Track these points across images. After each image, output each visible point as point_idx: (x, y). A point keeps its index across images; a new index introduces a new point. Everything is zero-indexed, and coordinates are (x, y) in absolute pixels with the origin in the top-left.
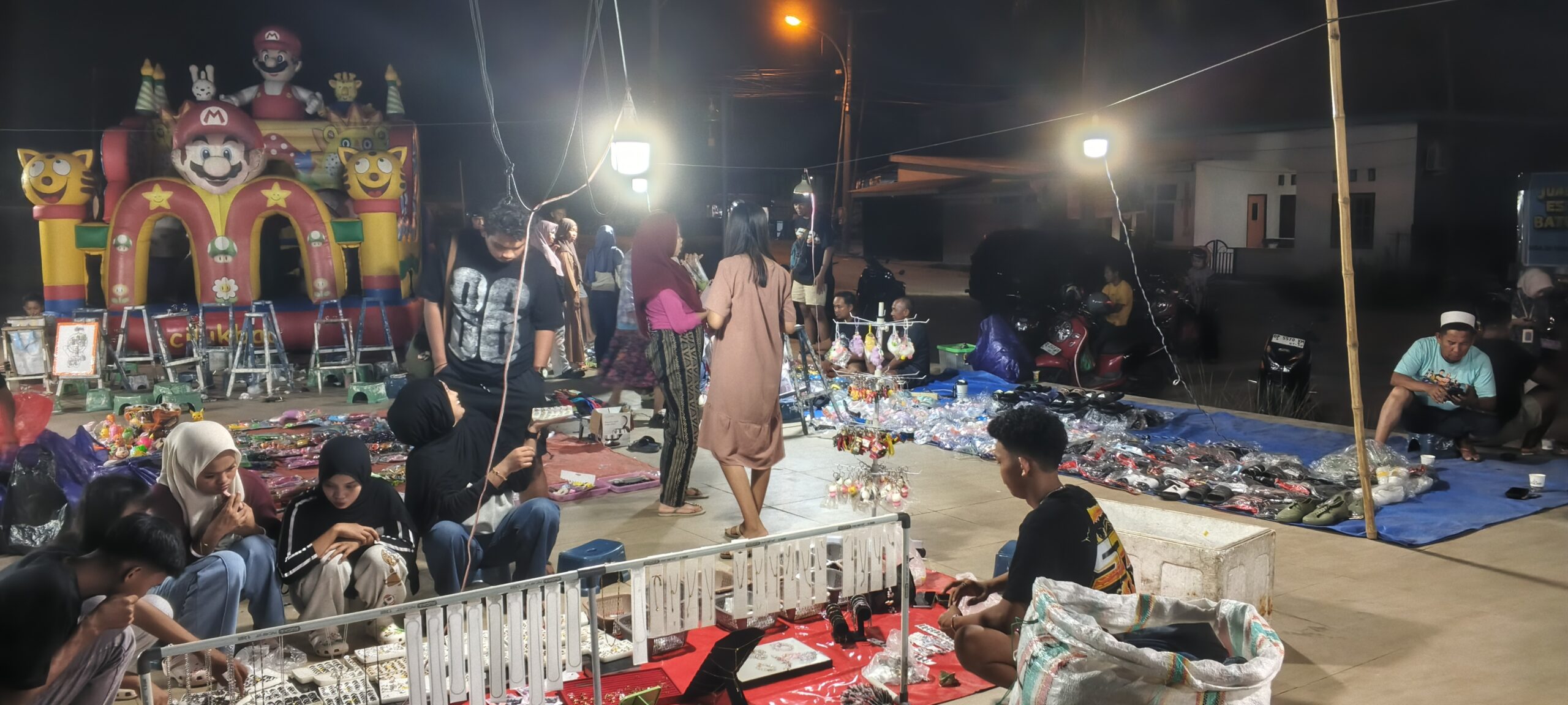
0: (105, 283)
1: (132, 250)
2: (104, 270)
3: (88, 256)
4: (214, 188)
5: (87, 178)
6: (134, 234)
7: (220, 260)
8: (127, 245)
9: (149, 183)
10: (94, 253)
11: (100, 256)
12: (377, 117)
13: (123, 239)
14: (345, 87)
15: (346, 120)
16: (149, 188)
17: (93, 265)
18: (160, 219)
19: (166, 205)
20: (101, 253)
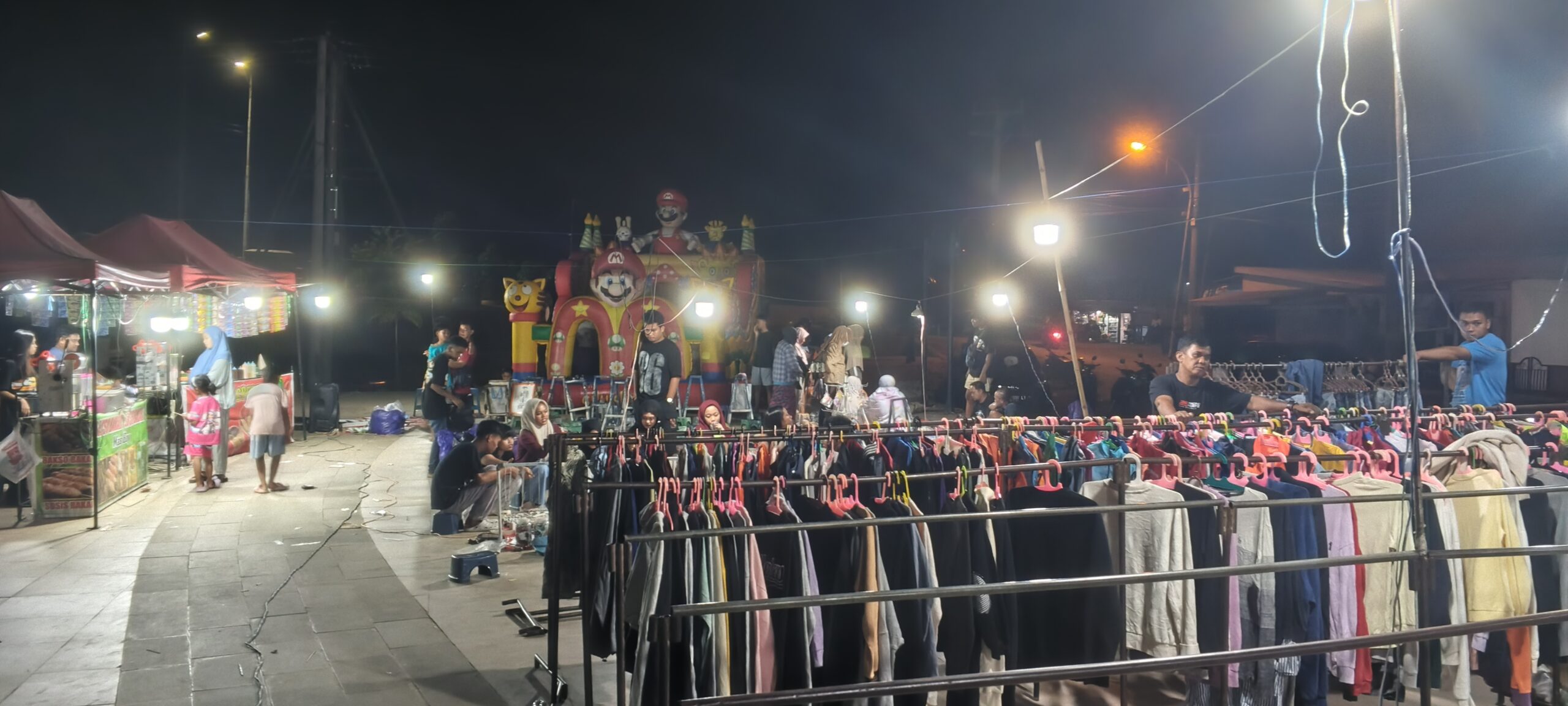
0: (547, 362)
1: (564, 341)
2: (547, 354)
3: (539, 345)
4: (614, 304)
5: (541, 296)
6: (565, 333)
7: (615, 349)
8: (561, 339)
9: (575, 300)
10: (543, 343)
11: (545, 346)
12: (734, 253)
13: (559, 335)
14: (715, 231)
15: (713, 255)
16: (576, 303)
17: (541, 350)
18: (582, 322)
19: (585, 314)
20: (547, 343)
